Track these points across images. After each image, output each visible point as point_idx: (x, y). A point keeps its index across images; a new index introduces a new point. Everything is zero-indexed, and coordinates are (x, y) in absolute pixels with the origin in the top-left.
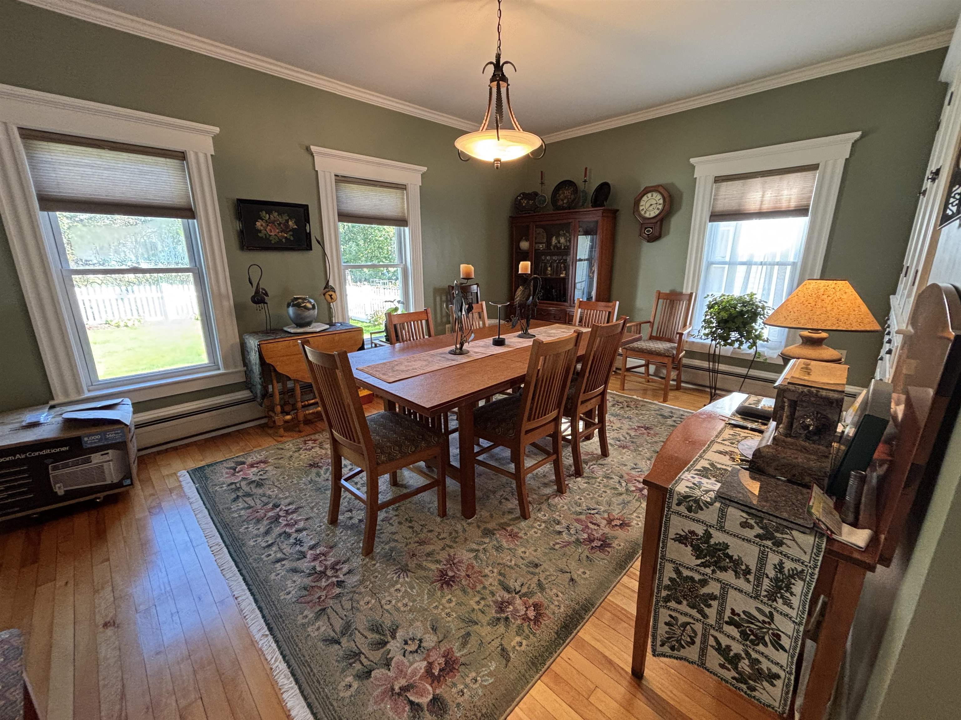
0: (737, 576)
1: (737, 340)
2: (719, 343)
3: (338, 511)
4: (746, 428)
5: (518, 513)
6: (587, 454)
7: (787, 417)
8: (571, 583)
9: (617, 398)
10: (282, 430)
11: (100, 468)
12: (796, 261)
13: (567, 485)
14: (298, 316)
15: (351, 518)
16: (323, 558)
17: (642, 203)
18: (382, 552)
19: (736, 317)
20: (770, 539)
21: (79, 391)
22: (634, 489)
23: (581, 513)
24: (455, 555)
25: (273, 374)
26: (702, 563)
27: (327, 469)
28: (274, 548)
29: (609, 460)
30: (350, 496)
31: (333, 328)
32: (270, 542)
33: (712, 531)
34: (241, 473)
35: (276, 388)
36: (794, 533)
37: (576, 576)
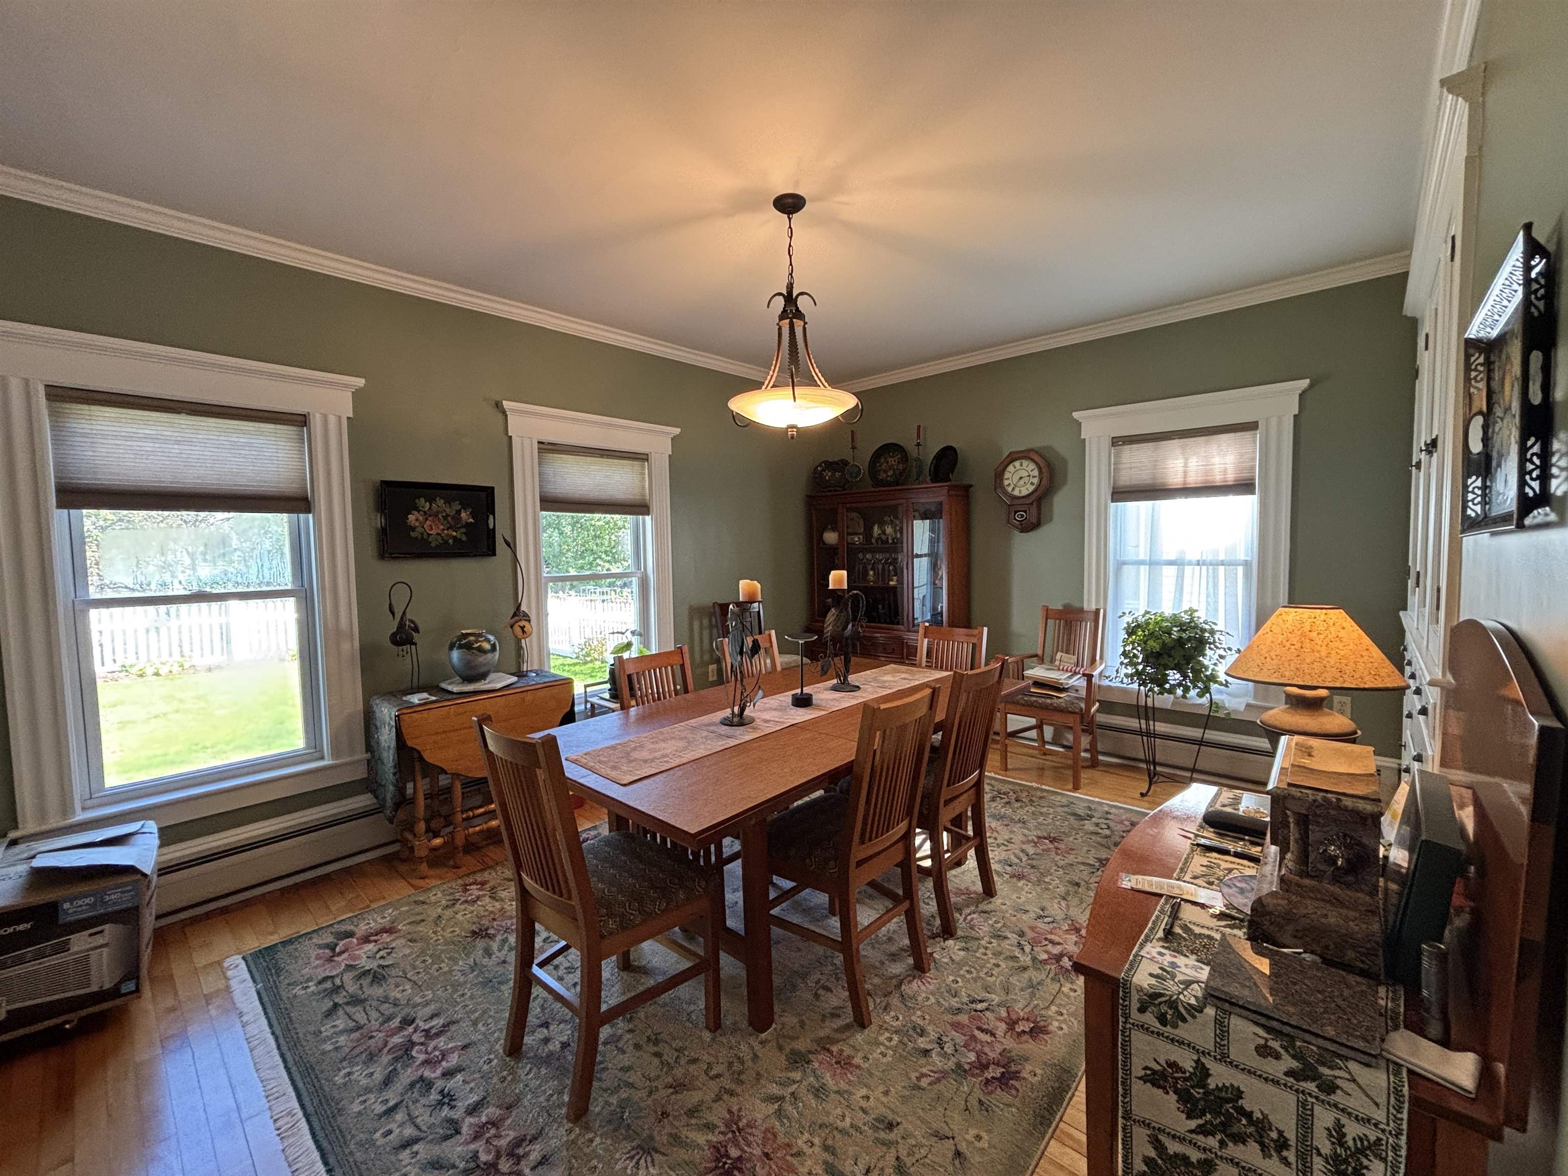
0: (1266, 1154)
1: (1180, 685)
2: (1151, 690)
3: (524, 1026)
4: (1226, 852)
5: (848, 1017)
6: (959, 892)
7: (1296, 841)
8: (957, 1162)
9: (998, 786)
10: (424, 867)
11: (84, 961)
12: (1249, 559)
13: (931, 954)
14: (468, 664)
15: (546, 1041)
16: (493, 1131)
17: (1007, 475)
18: (605, 1112)
19: (1173, 648)
20: (1313, 1080)
21: (66, 808)
22: (1045, 956)
23: (959, 1011)
24: (740, 1110)
25: (418, 766)
26: (1200, 1126)
27: (505, 941)
28: (400, 1116)
29: (997, 901)
30: (545, 994)
31: (524, 681)
32: (391, 1103)
33: (1208, 1062)
34: (345, 955)
35: (418, 788)
36: (1353, 1066)
37: (964, 1144)
